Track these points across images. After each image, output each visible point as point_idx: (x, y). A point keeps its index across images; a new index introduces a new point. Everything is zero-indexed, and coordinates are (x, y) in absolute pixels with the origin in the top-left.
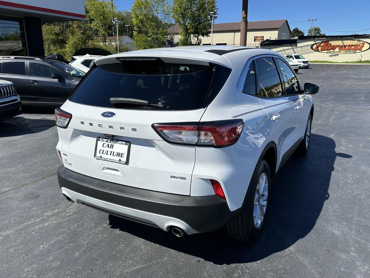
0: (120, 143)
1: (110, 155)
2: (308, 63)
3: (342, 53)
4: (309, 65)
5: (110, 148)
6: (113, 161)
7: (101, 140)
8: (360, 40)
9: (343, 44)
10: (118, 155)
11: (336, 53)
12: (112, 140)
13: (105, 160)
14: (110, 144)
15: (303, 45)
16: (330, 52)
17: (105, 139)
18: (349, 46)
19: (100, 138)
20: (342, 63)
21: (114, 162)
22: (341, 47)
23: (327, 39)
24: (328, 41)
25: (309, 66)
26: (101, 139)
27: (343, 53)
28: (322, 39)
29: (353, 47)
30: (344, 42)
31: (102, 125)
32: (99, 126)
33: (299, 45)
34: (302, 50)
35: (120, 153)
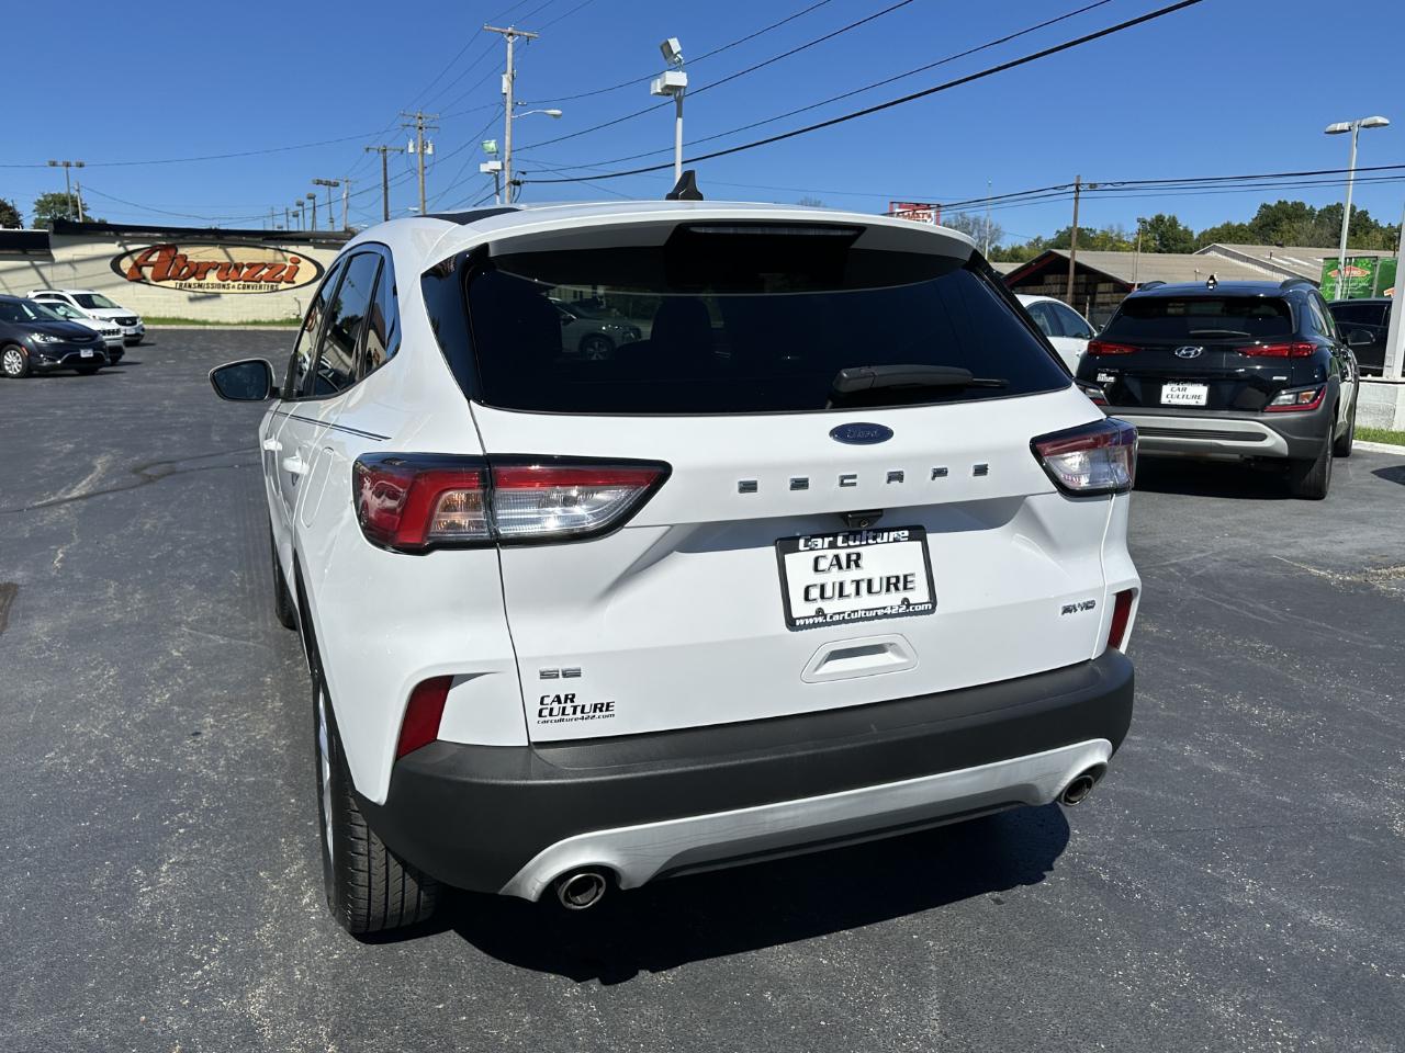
0: (891, 539)
1: (858, 593)
2: (135, 323)
3: (231, 290)
4: (143, 330)
5: (848, 566)
6: (880, 612)
7: (801, 547)
8: (284, 248)
9: (228, 261)
10: (892, 586)
11: (210, 290)
13: (844, 621)
14: (843, 554)
15: (76, 258)
16: (190, 286)
17: (820, 540)
18: (251, 266)
19: (798, 537)
20: (239, 324)
21: (886, 615)
22: (229, 270)
23: (171, 237)
24: (174, 247)
25: (142, 336)
26: (802, 542)
27: (236, 290)
28: (149, 237)
29: (266, 270)
30: (233, 251)
31: (854, 477)
32: (842, 484)
33: (60, 254)
34: (78, 276)
35: (898, 578)
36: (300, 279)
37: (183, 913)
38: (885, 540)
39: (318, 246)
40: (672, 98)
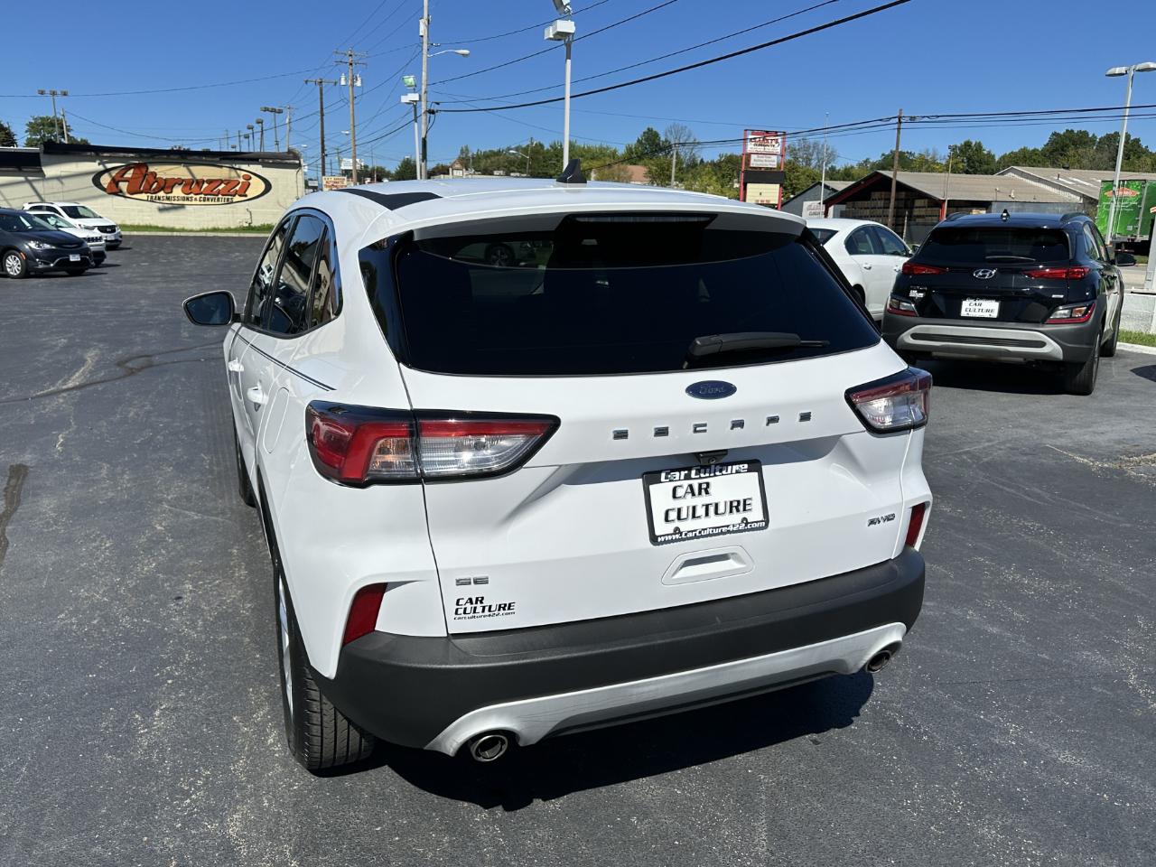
0: (734, 471)
1: (707, 514)
2: (115, 231)
4: (121, 237)
5: (700, 493)
6: (724, 529)
7: (663, 479)
8: (237, 166)
9: (190, 177)
10: (734, 509)
11: (176, 202)
12: (702, 470)
13: (696, 537)
14: (695, 484)
15: (63, 174)
16: (159, 198)
17: (677, 473)
18: (210, 182)
19: (660, 472)
20: (201, 231)
21: (729, 532)
23: (141, 157)
24: (145, 165)
25: (121, 241)
26: (663, 475)
27: (198, 202)
28: (124, 157)
29: (223, 185)
30: (193, 168)
31: (705, 425)
32: (695, 431)
33: (49, 171)
34: (65, 189)
35: (739, 502)
36: (251, 193)
37: (174, 752)
38: (729, 472)
39: (265, 165)
40: (563, 42)
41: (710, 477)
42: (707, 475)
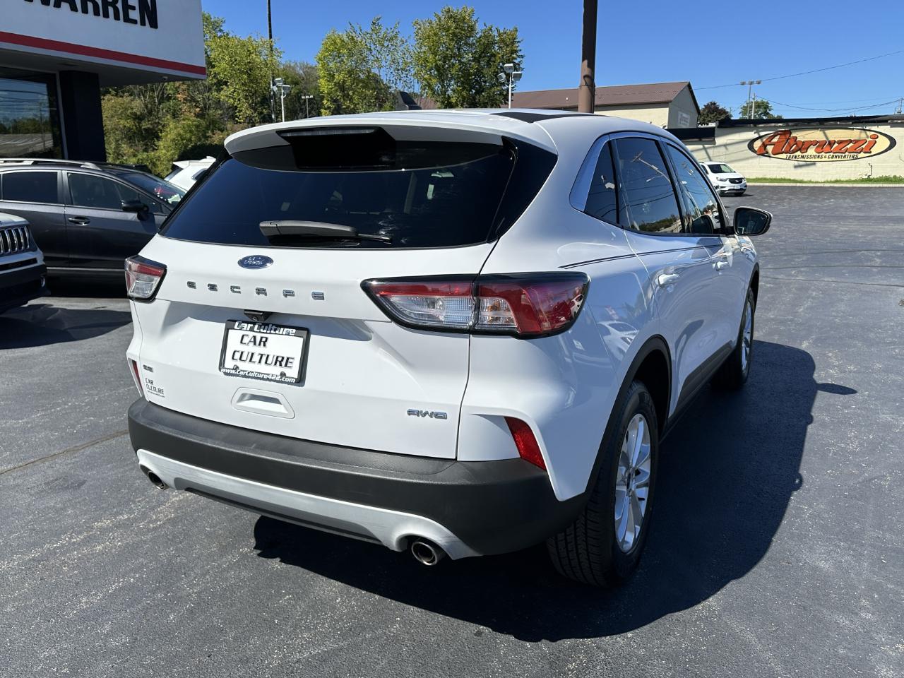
0: (284, 333)
1: (260, 362)
2: (741, 182)
3: (823, 159)
4: (746, 186)
5: (260, 345)
6: (265, 377)
7: (236, 327)
9: (825, 139)
11: (809, 160)
12: (263, 327)
13: (245, 376)
15: (729, 142)
16: (796, 157)
17: (246, 325)
18: (840, 142)
19: (235, 321)
20: (824, 182)
21: (268, 379)
22: (822, 146)
23: (788, 126)
24: (790, 132)
25: (745, 190)
26: (237, 323)
28: (775, 126)
29: (851, 144)
30: (828, 132)
31: (239, 288)
32: (233, 291)
33: (719, 141)
34: (728, 153)
35: (283, 358)
36: (875, 150)
38: (281, 333)
39: (894, 125)
41: (266, 333)
42: (265, 331)
